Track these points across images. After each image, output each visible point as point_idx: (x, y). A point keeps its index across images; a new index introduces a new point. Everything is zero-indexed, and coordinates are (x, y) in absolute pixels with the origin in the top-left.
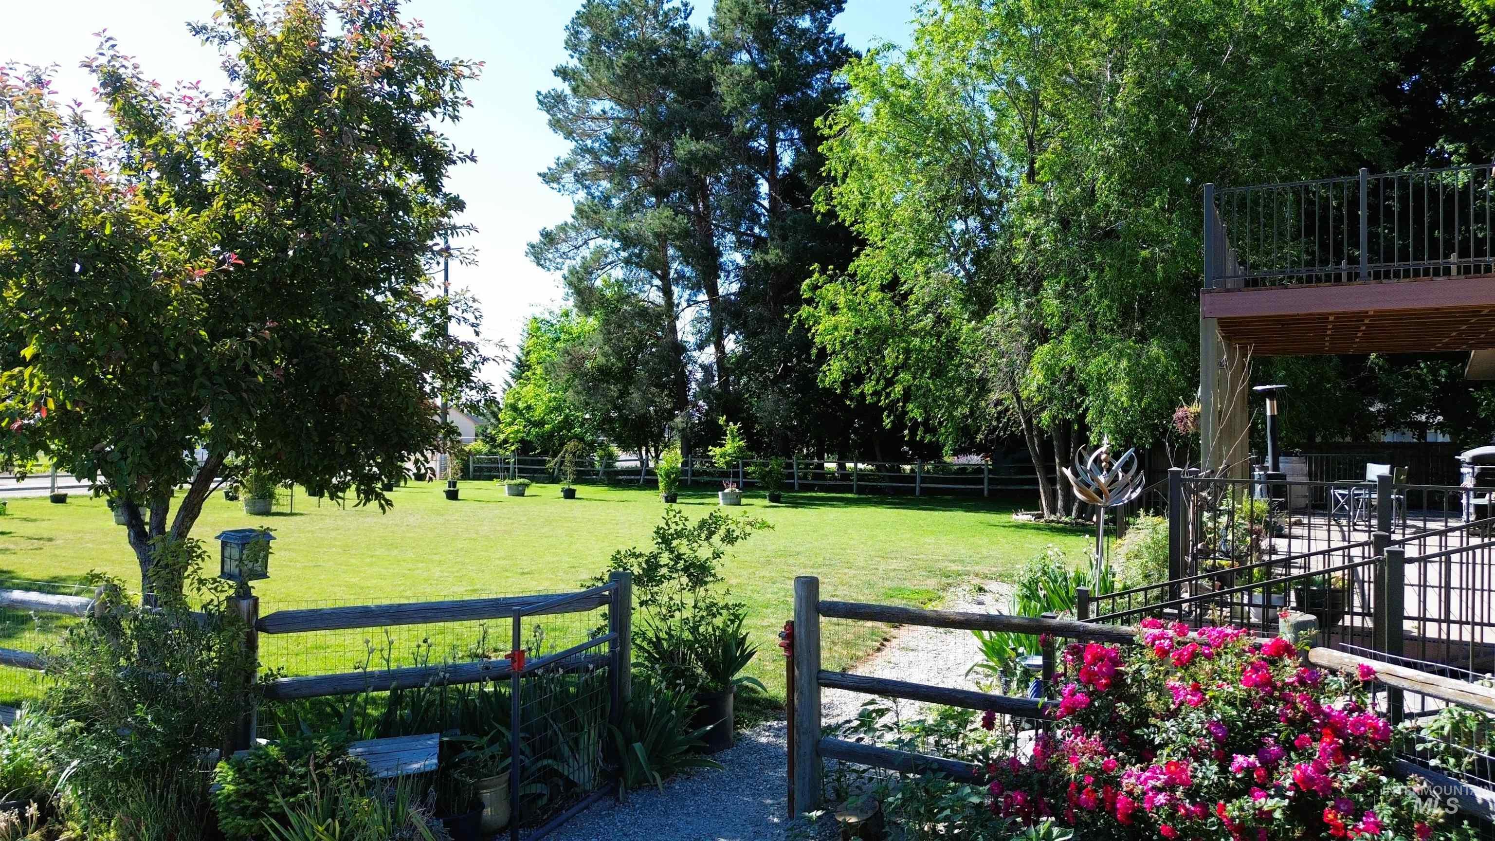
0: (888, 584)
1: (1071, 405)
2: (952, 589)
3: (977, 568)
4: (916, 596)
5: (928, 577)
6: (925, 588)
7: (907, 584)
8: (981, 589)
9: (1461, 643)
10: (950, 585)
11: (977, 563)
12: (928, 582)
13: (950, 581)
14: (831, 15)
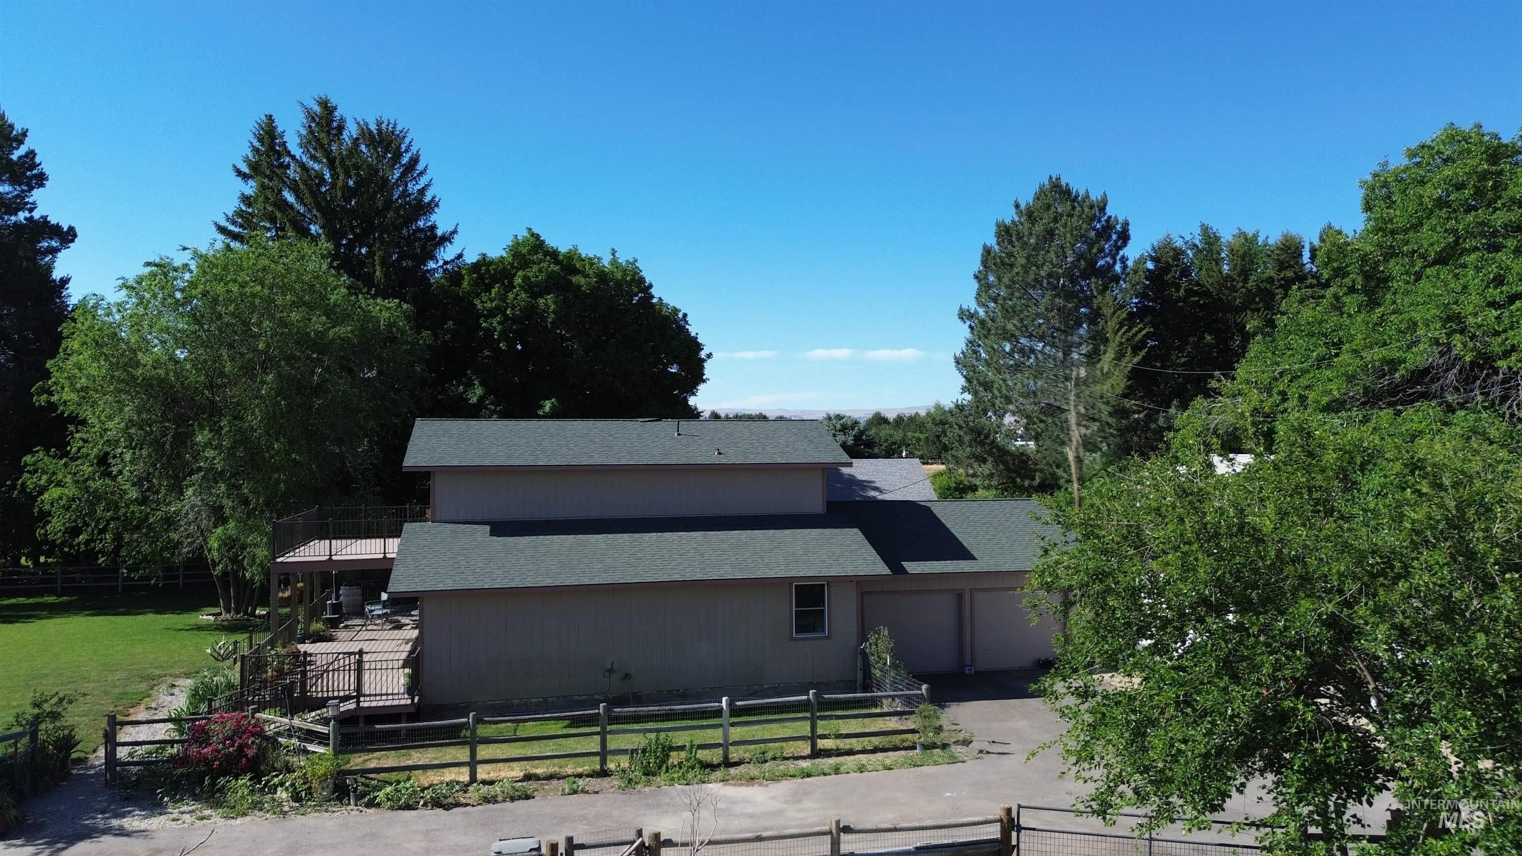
0: (117, 691)
1: (235, 560)
2: (156, 688)
3: (170, 671)
4: (135, 696)
5: (141, 682)
6: (139, 690)
7: (128, 689)
8: (173, 686)
9: (317, 698)
10: (155, 685)
11: (172, 667)
12: (141, 685)
13: (155, 682)
14: (31, 189)
